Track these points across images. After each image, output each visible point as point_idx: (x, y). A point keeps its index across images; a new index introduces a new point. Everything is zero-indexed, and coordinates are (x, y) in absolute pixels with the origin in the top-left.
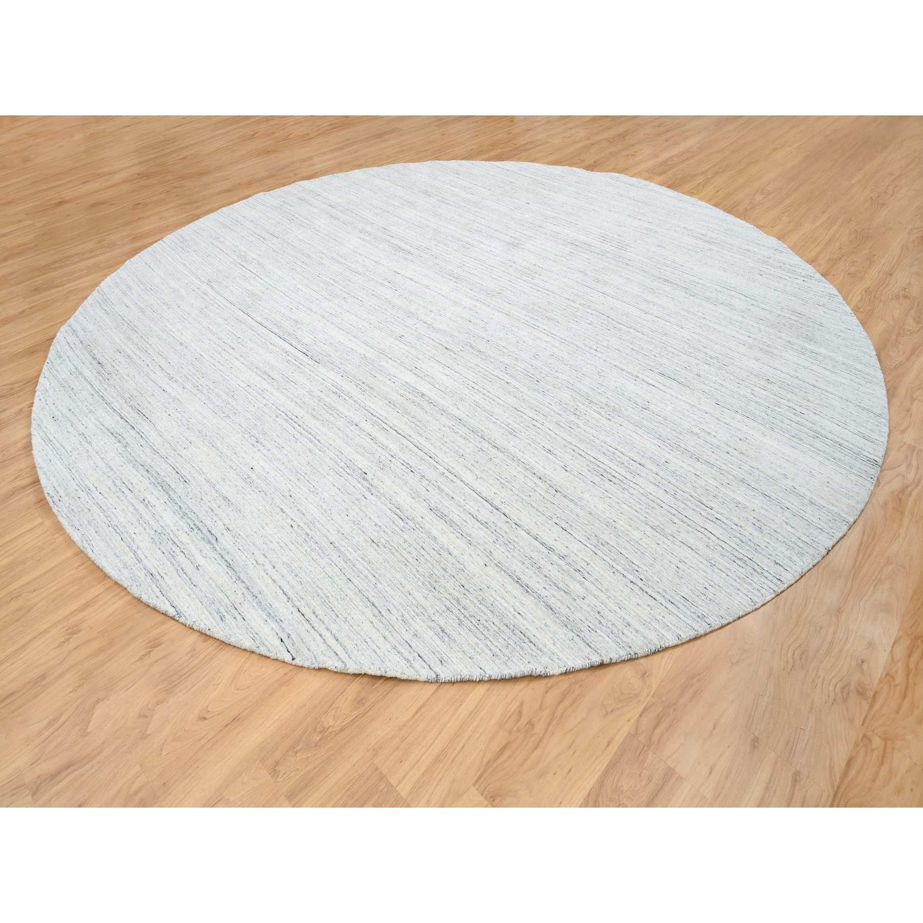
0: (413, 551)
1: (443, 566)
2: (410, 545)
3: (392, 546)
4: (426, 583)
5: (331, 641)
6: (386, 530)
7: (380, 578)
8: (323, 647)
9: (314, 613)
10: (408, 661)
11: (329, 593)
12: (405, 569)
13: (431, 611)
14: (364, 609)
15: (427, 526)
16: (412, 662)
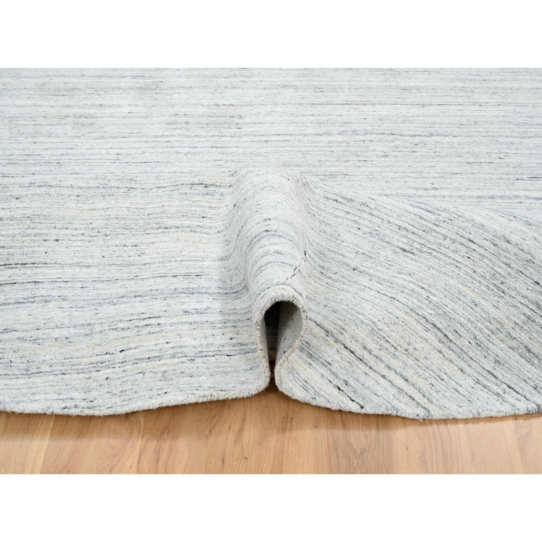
0: (460, 247)
1: (505, 261)
2: (454, 241)
3: (430, 248)
4: (492, 287)
5: (400, 382)
6: (415, 230)
7: (430, 289)
8: (394, 391)
9: (365, 348)
10: (498, 395)
11: (376, 317)
12: (459, 272)
13: (509, 325)
14: (424, 334)
15: (467, 214)
16: (504, 395)
